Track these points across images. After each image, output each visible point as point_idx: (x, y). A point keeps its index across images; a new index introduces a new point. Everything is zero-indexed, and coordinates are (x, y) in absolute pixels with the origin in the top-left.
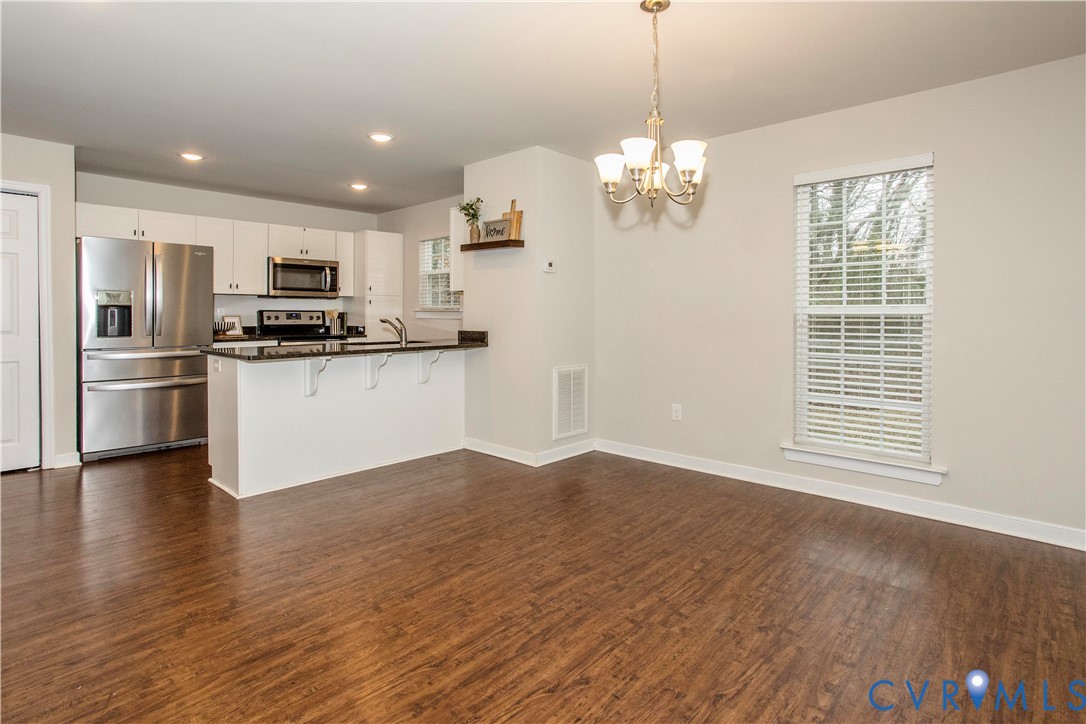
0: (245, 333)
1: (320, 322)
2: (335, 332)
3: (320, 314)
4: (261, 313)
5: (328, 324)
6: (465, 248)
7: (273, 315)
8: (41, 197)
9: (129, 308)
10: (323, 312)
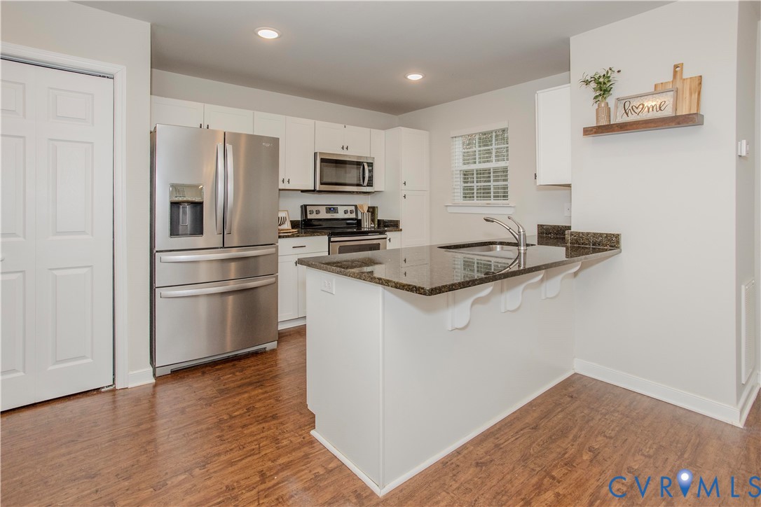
0: (293, 227)
1: (353, 216)
2: (366, 225)
3: (353, 208)
4: (304, 208)
5: (360, 217)
6: (587, 131)
7: (314, 209)
8: (117, 78)
9: (201, 204)
10: (356, 206)
